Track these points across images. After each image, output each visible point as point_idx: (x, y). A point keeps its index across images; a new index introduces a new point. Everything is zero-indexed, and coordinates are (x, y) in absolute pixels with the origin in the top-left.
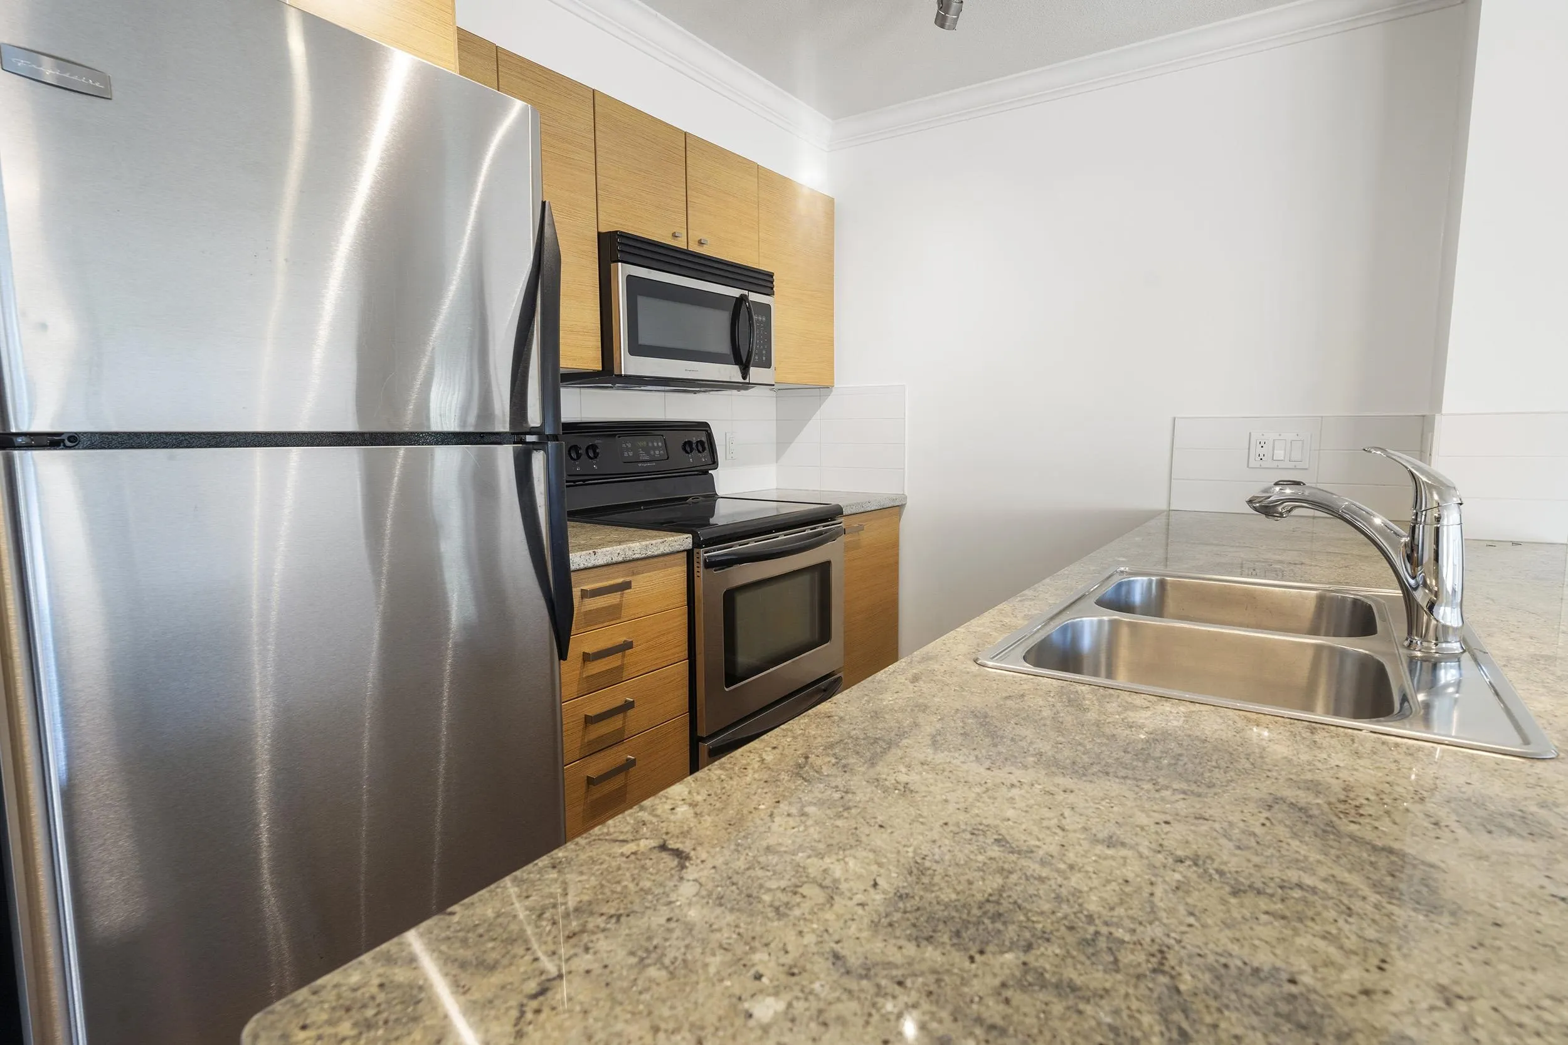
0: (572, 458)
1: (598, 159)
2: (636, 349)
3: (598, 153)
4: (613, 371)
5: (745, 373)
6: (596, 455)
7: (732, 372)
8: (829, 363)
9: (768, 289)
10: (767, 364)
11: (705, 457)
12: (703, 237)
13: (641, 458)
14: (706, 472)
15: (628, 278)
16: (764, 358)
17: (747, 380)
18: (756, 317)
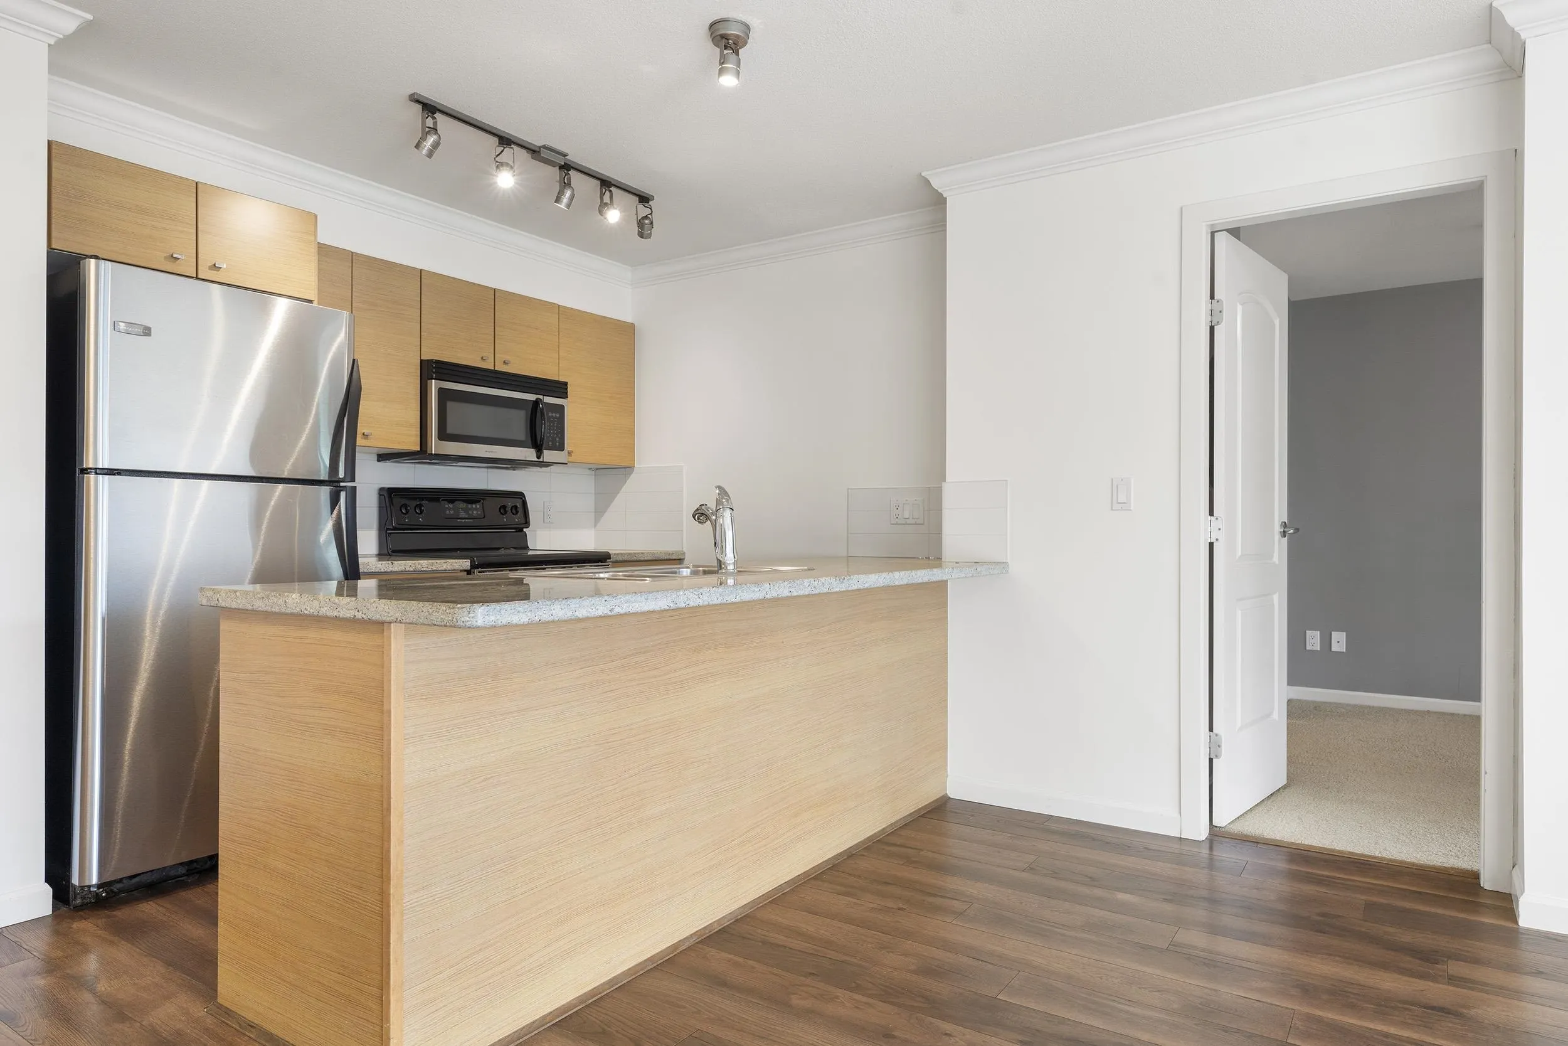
0: (402, 512)
1: (422, 312)
2: (443, 436)
3: (422, 309)
4: (426, 451)
5: (539, 454)
6: (422, 512)
7: (529, 454)
8: (631, 448)
9: (564, 395)
10: (561, 448)
11: (518, 519)
12: (507, 358)
13: (461, 516)
14: (521, 530)
15: (440, 390)
16: (558, 444)
17: (542, 459)
18: (550, 414)
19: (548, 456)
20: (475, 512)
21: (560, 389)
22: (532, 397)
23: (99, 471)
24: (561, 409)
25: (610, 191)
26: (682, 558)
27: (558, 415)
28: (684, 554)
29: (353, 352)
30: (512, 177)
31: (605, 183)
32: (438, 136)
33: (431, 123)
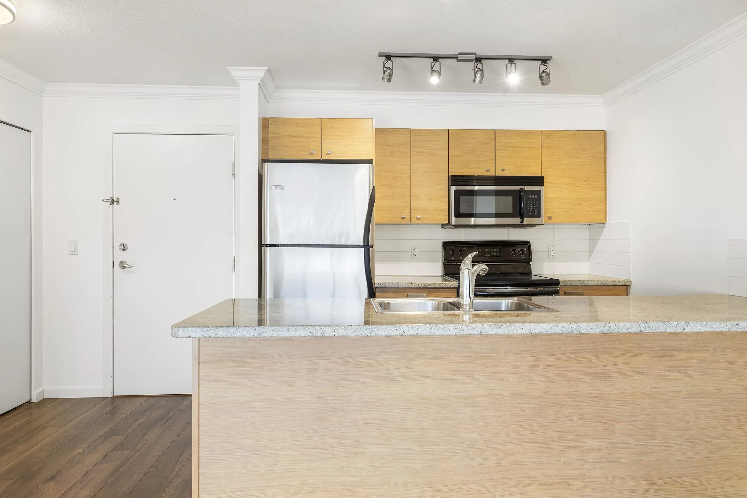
0: (450, 254)
2: (458, 215)
3: (449, 150)
4: (450, 223)
5: (522, 220)
6: (462, 254)
7: (515, 221)
9: (541, 184)
10: (539, 215)
11: (525, 256)
12: (504, 168)
13: (486, 256)
14: (527, 263)
15: (456, 191)
16: (536, 213)
17: (524, 223)
18: (530, 196)
19: (528, 221)
20: (495, 253)
21: (539, 180)
22: (518, 188)
23: (267, 246)
24: (539, 192)
25: (515, 64)
26: (630, 284)
27: (536, 197)
28: (630, 282)
29: (373, 183)
30: (439, 77)
31: (511, 60)
32: (392, 70)
33: (389, 64)
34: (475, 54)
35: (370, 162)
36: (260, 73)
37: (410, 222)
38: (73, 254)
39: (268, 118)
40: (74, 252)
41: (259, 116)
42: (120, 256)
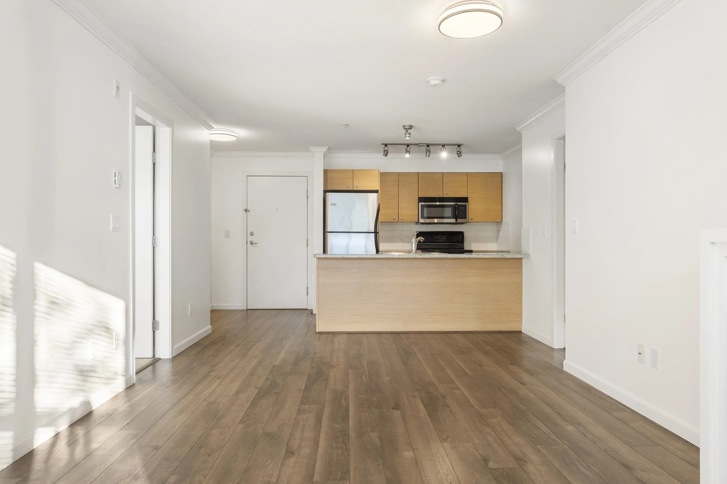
2: (423, 217)
3: (419, 183)
4: (419, 222)
5: (456, 220)
7: (453, 220)
8: (500, 216)
9: (467, 201)
12: (447, 193)
13: (439, 239)
15: (421, 205)
16: (464, 217)
17: (457, 222)
18: (461, 208)
19: (459, 221)
20: (444, 238)
21: (465, 200)
22: (454, 203)
23: (328, 232)
24: (466, 206)
25: (445, 147)
27: (464, 208)
29: (379, 202)
30: (409, 154)
31: (443, 146)
32: (388, 151)
33: (386, 148)
34: (426, 144)
35: (376, 192)
36: (325, 149)
37: (398, 221)
38: (227, 237)
39: (327, 170)
40: (227, 236)
41: (324, 168)
42: (250, 239)
